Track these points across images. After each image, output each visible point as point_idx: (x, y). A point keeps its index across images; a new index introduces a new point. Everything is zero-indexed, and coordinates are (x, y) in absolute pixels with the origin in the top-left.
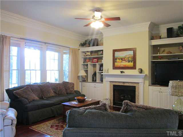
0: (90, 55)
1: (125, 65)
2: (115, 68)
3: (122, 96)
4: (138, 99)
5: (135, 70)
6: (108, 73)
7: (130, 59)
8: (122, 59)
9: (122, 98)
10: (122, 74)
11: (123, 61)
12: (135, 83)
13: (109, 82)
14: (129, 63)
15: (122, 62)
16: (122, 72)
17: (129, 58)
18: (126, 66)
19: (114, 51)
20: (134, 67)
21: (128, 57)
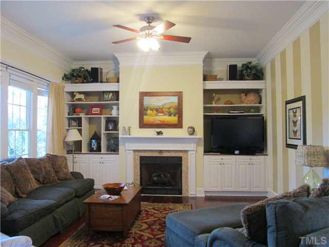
0: (85, 100)
1: (164, 121)
2: (143, 125)
3: (155, 176)
4: (187, 178)
5: (181, 129)
6: (130, 135)
7: (172, 110)
8: (157, 110)
9: (155, 178)
10: (159, 136)
11: (159, 113)
12: (181, 151)
13: (132, 152)
14: (170, 117)
15: (157, 115)
16: (159, 133)
17: (170, 108)
18: (166, 122)
19: (143, 95)
20: (179, 125)
21: (168, 106)
